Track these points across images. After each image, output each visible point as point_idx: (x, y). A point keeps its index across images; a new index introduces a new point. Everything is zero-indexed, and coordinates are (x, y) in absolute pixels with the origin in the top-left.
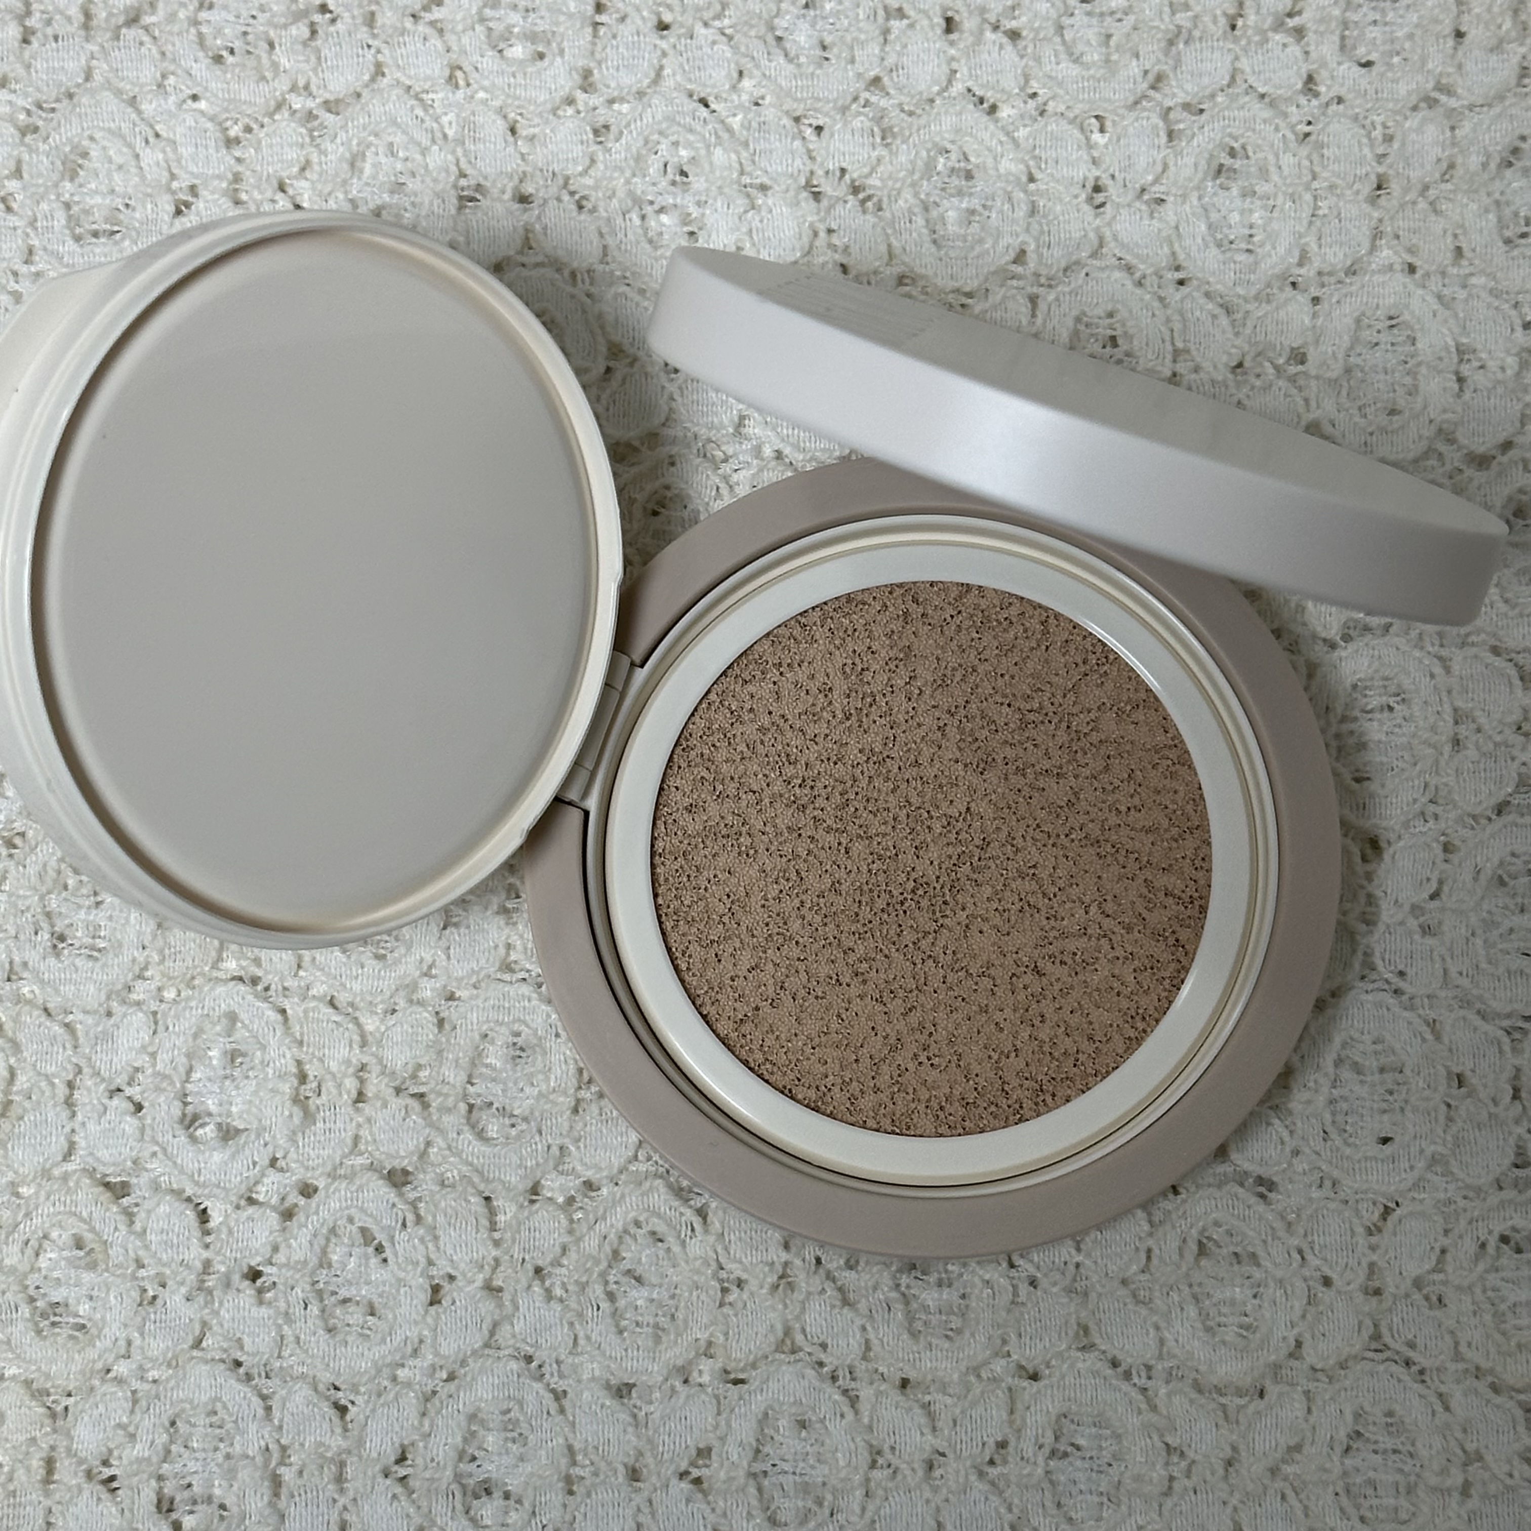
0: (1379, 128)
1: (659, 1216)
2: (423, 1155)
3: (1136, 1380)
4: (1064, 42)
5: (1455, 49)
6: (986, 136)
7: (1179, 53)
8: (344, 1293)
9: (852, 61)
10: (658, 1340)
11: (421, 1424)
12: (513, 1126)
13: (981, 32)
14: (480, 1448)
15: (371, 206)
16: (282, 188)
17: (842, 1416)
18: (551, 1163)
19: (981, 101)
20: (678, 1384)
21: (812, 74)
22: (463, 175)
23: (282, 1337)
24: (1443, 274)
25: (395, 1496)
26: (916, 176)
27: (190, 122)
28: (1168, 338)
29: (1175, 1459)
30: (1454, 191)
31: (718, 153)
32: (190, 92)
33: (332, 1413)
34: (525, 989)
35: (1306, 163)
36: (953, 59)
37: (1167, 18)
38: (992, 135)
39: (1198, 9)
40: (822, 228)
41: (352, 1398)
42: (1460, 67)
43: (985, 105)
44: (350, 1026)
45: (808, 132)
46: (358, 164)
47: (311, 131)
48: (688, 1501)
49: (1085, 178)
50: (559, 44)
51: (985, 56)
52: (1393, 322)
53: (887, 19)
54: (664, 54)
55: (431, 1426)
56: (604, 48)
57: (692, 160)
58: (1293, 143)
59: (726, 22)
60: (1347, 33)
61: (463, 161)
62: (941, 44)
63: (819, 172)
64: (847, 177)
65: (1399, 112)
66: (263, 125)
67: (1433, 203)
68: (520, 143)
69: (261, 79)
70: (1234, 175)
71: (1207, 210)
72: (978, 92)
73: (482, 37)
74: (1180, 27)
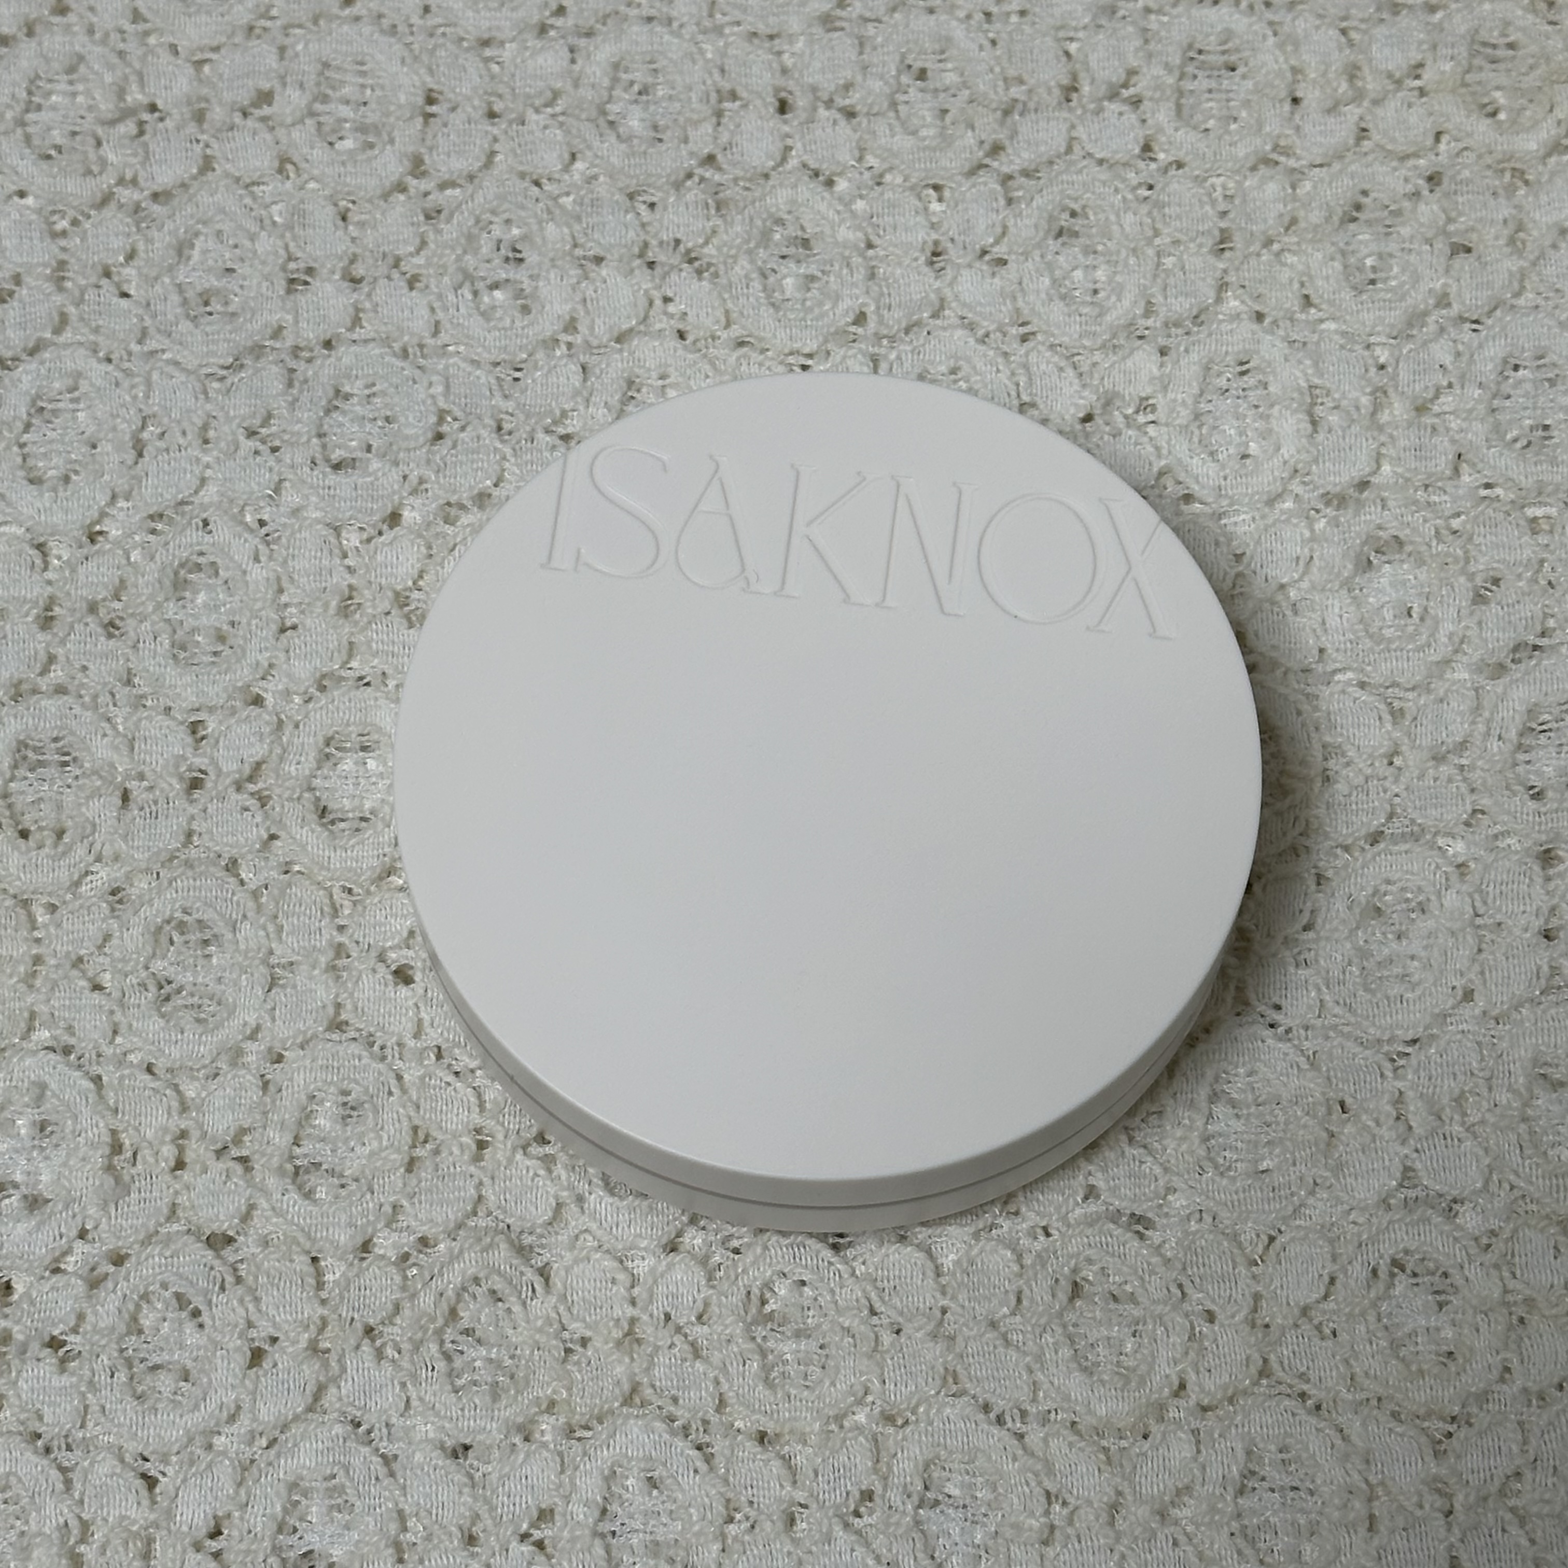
0: (1219, 189)
1: (499, 1273)
2: (246, 1218)
3: (1010, 1424)
4: (898, 118)
5: (1292, 113)
6: (823, 207)
7: (1015, 124)
8: (155, 1359)
9: (686, 140)
10: (496, 1397)
11: (237, 1494)
12: (343, 1186)
13: (815, 109)
14: (301, 1519)
15: (199, 289)
16: (107, 274)
17: (696, 1471)
18: (383, 1221)
19: (817, 174)
20: (517, 1440)
21: (645, 153)
22: (291, 258)
23: (86, 1407)
24: (1292, 320)
26: (752, 245)
27: (15, 216)
28: (1013, 393)
29: (1057, 1508)
30: (1298, 244)
31: (551, 228)
32: (14, 188)
33: (139, 1483)
34: (355, 1048)
35: (1147, 221)
36: (788, 136)
37: (1000, 90)
38: (830, 205)
39: (1032, 82)
40: (657, 295)
41: (162, 1468)
42: (1298, 129)
43: (821, 178)
44: (168, 1092)
45: (642, 208)
46: (186, 252)
47: (138, 223)
49: (925, 243)
50: (389, 134)
51: (819, 132)
52: (1244, 368)
53: (720, 101)
54: (495, 140)
55: (249, 1496)
56: (435, 136)
57: (524, 238)
58: (1134, 205)
59: (558, 109)
60: (1183, 101)
61: (292, 245)
62: (774, 122)
63: (654, 242)
64: (682, 248)
65: (1238, 172)
66: (89, 217)
67: (1278, 254)
68: (351, 228)
69: (89, 172)
70: (1076, 234)
71: (1050, 267)
72: (813, 165)
73: (313, 130)
74: (1016, 100)
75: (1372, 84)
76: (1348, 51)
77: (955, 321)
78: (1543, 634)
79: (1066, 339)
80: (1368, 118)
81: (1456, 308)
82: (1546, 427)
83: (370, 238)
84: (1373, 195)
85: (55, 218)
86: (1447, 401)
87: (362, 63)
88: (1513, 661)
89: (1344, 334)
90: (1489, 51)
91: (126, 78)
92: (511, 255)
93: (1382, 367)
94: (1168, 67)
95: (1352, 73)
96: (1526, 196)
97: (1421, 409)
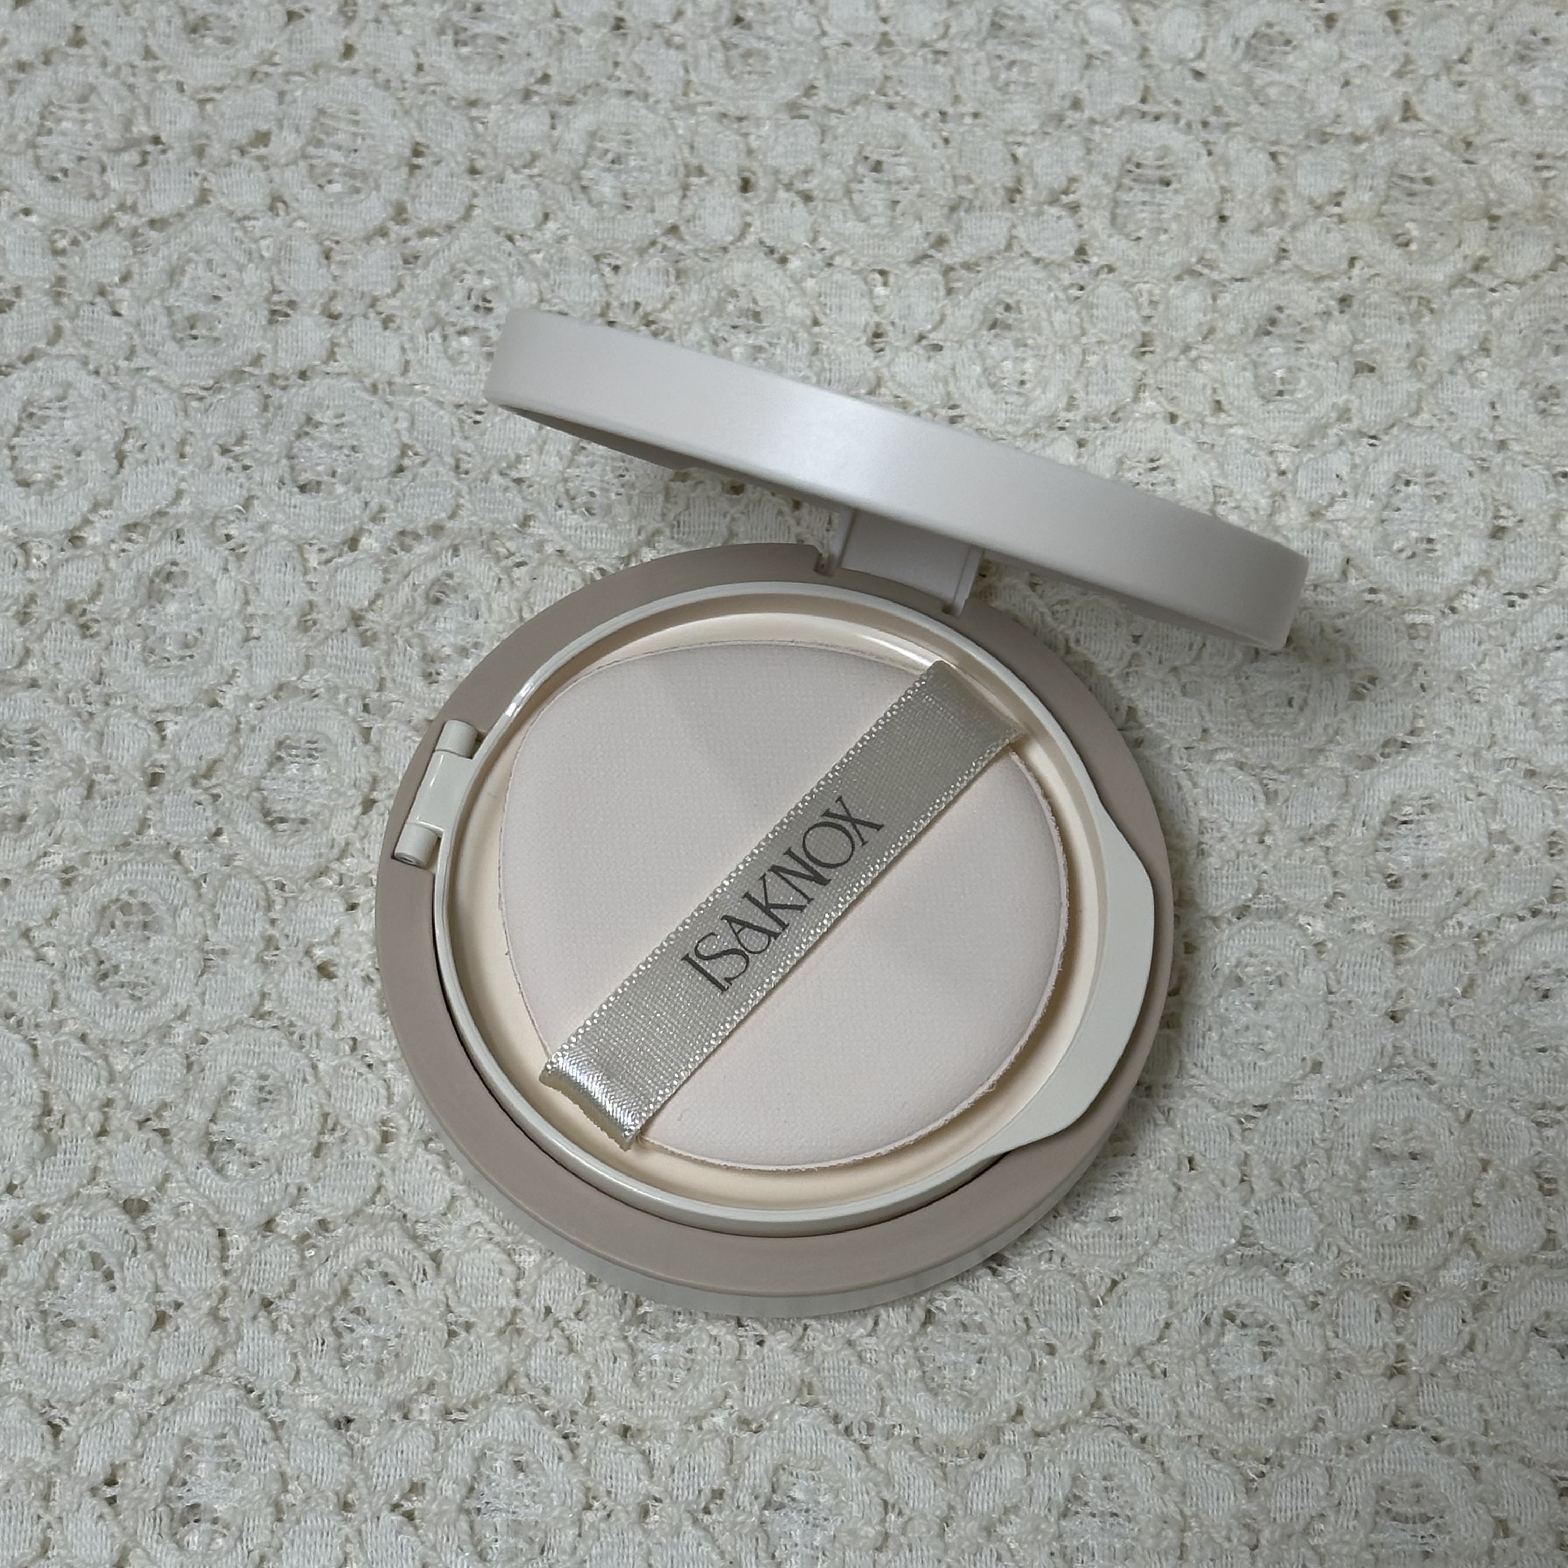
0: (1145, 295)
1: (392, 1258)
2: (161, 1187)
3: (856, 1435)
4: (852, 205)
5: (1219, 229)
6: (775, 283)
7: (960, 220)
8: (69, 1315)
9: (653, 210)
10: (380, 1374)
11: (134, 1444)
12: (253, 1165)
13: (775, 190)
14: (191, 1473)
15: (186, 313)
16: (102, 292)
17: (560, 1458)
18: (287, 1202)
19: (772, 251)
20: (396, 1417)
21: (614, 219)
22: (275, 291)
24: (1202, 423)
25: (101, 1516)
26: (706, 313)
27: (20, 232)
29: (892, 1516)
30: (1214, 352)
31: (520, 282)
32: (22, 206)
33: (45, 1430)
34: (276, 1035)
35: (1076, 320)
36: (748, 213)
37: (949, 187)
38: (782, 282)
39: (979, 181)
41: (66, 1415)
42: (1222, 244)
43: (776, 256)
44: (99, 1062)
45: (607, 270)
46: (177, 277)
47: (135, 247)
48: (398, 1533)
49: (867, 324)
50: (376, 181)
51: (777, 212)
52: (1154, 465)
53: (688, 175)
54: (475, 195)
55: (144, 1446)
56: (418, 186)
57: (495, 289)
58: (1064, 304)
59: (535, 171)
60: (1118, 211)
61: (277, 279)
62: (736, 199)
63: (615, 304)
64: (641, 310)
65: (1164, 280)
66: (89, 238)
67: (1194, 361)
68: (333, 267)
69: (91, 197)
70: (1008, 327)
71: (982, 356)
72: (769, 243)
73: (304, 171)
74: (962, 198)
75: (1294, 208)
76: (1274, 175)
77: (889, 398)
78: (1412, 733)
79: (991, 425)
80: (1289, 239)
81: (1356, 424)
82: (1430, 541)
83: (350, 278)
84: (1287, 312)
85: (57, 236)
86: (1340, 510)
87: (355, 113)
88: (1382, 755)
89: (1249, 439)
90: (1406, 184)
91: (133, 110)
92: (481, 304)
93: (1283, 473)
94: (1105, 177)
95: (1277, 196)
96: (1429, 324)
97: (1315, 515)
